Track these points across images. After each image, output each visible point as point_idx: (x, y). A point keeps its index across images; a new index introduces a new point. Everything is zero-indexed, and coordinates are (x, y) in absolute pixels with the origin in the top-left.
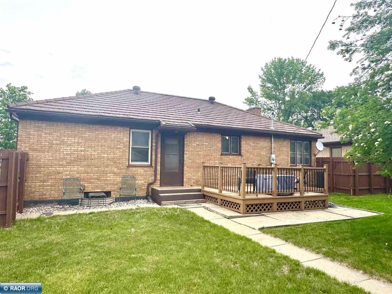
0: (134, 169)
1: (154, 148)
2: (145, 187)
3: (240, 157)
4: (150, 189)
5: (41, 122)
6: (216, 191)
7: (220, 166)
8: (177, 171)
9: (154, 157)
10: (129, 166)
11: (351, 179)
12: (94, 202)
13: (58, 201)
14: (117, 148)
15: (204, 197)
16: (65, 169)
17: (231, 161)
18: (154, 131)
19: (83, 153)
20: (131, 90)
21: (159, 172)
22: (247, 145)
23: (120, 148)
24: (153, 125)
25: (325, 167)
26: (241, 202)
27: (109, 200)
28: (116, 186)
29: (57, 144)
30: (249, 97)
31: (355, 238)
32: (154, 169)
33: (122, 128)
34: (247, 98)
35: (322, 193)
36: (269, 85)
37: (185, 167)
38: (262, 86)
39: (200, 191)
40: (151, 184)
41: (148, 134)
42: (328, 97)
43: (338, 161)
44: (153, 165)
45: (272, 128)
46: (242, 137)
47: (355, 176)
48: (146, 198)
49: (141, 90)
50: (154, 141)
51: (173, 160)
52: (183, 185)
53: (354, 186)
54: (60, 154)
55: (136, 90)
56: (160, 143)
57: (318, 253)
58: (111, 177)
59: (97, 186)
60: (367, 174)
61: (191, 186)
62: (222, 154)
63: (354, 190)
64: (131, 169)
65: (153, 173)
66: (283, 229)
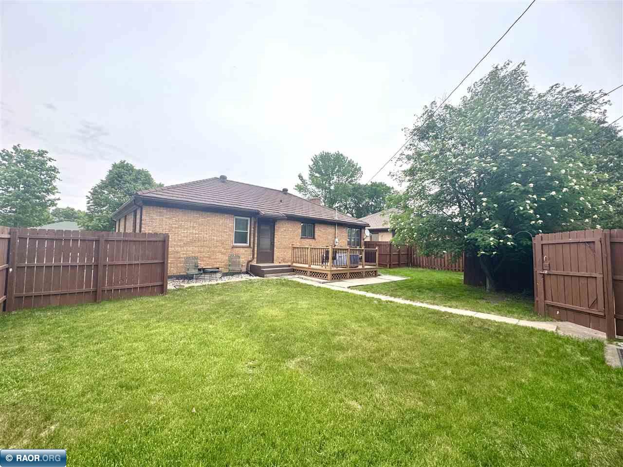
0: (237, 249)
1: (252, 232)
2: (245, 264)
3: (314, 240)
4: (249, 265)
5: (162, 208)
6: (307, 266)
7: (309, 247)
8: (269, 251)
9: (252, 239)
10: (233, 247)
11: (388, 256)
12: (207, 276)
13: (176, 276)
14: (224, 232)
15: (294, 271)
16: (183, 249)
17: (308, 243)
18: (252, 218)
19: (197, 235)
20: (218, 179)
21: (256, 252)
22: (319, 231)
23: (226, 232)
24: (254, 214)
25: (377, 249)
26: (329, 273)
27: (219, 275)
28: (223, 263)
29: (176, 228)
30: (300, 184)
31: (402, 289)
32: (252, 250)
33: (228, 215)
34: (297, 185)
35: (375, 266)
36: (317, 175)
37: (275, 248)
38: (310, 175)
39: (289, 266)
40: (251, 261)
41: (247, 220)
42: (364, 189)
43: (379, 244)
44: (252, 246)
45: (336, 218)
46: (316, 225)
47: (390, 255)
48: (247, 273)
49: (228, 179)
50: (253, 226)
51: (266, 242)
52: (273, 262)
53: (390, 262)
54: (178, 236)
55: (223, 178)
56: (257, 229)
57: (387, 295)
58: (220, 256)
59: (208, 264)
60: (407, 253)
61: (280, 263)
62: (301, 238)
63: (390, 265)
64: (235, 249)
65: (252, 252)
66: (361, 287)
